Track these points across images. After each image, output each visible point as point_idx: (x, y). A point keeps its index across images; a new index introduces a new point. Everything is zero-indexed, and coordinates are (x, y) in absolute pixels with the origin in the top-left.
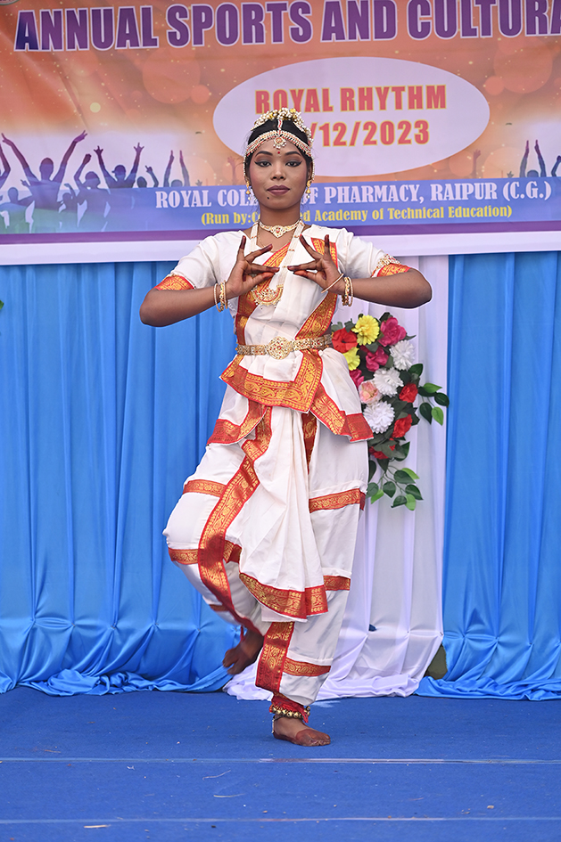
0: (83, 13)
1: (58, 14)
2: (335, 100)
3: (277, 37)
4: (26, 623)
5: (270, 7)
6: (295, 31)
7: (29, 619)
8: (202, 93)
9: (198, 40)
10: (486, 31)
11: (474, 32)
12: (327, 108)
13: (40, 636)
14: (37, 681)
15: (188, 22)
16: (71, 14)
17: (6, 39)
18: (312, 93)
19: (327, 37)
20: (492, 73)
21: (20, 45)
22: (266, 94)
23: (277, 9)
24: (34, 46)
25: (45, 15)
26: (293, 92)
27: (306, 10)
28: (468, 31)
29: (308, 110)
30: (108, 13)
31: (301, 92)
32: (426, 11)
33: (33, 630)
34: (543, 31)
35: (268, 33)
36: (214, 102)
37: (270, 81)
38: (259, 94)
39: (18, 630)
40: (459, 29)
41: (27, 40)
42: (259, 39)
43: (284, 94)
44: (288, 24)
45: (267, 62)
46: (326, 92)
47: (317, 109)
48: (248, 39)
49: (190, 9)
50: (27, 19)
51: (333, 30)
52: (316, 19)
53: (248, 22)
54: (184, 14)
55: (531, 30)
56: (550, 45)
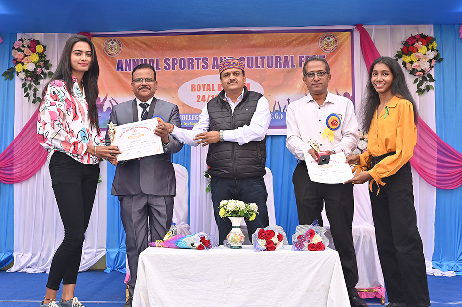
0: (138, 60)
1: (130, 60)
2: (216, 88)
3: (198, 68)
4: (117, 250)
5: (196, 59)
6: (203, 66)
7: (118, 249)
8: (175, 85)
9: (173, 69)
10: (263, 67)
11: (259, 67)
12: (213, 90)
13: (121, 255)
14: (119, 269)
15: (170, 63)
16: (134, 60)
17: (114, 68)
18: (209, 85)
19: (213, 68)
20: (265, 80)
21: (118, 70)
22: (194, 86)
23: (198, 59)
24: (122, 70)
25: (126, 60)
26: (203, 85)
27: (207, 60)
28: (257, 67)
29: (207, 90)
30: (145, 60)
31: (205, 85)
32: (244, 61)
33: (119, 253)
34: (280, 67)
35: (195, 66)
36: (178, 88)
37: (196, 82)
38: (192, 85)
39: (115, 252)
40: (254, 66)
41: (120, 68)
42: (193, 68)
43: (200, 86)
44: (201, 64)
45: (195, 76)
46: (213, 85)
47: (210, 90)
48: (189, 68)
49: (171, 59)
50: (120, 61)
51: (215, 66)
52: (210, 62)
53: (189, 63)
54: (169, 60)
55: (277, 67)
56: (282, 71)
